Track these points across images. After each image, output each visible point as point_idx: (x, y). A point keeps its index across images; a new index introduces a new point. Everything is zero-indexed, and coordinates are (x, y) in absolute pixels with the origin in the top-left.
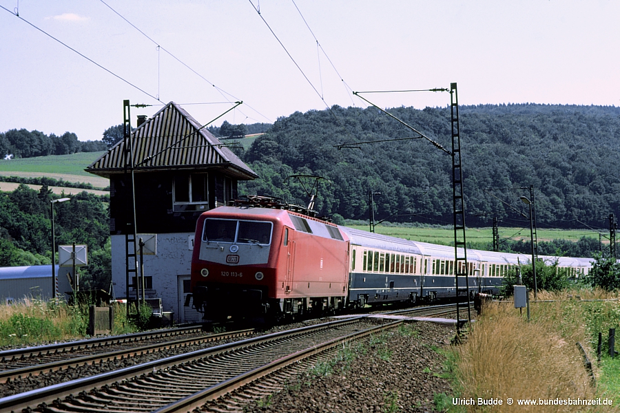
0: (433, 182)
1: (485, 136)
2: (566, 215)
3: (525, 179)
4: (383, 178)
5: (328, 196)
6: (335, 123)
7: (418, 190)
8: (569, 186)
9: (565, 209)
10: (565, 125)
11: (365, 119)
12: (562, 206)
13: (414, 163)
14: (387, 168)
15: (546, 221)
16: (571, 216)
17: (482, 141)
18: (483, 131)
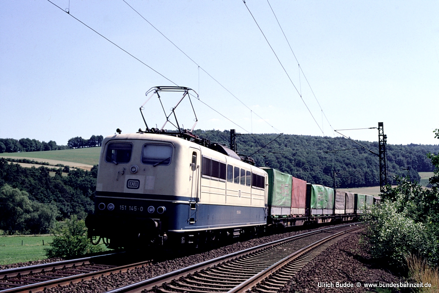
17: (251, 146)
18: (252, 142)
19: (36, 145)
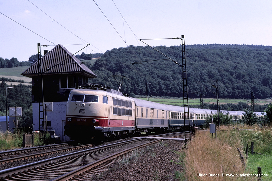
0: (174, 79)
1: (197, 58)
2: (232, 93)
3: (214, 77)
4: (152, 77)
5: (129, 85)
6: (131, 53)
7: (168, 82)
8: (234, 80)
9: (232, 90)
10: (232, 53)
11: (144, 51)
12: (230, 89)
13: (166, 70)
14: (154, 73)
15: (224, 95)
16: (235, 93)
17: (195, 61)
18: (196, 56)
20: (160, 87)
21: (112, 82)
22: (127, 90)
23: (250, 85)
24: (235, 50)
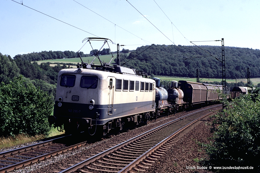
0: (180, 65)
1: (195, 53)
2: (217, 75)
3: (205, 65)
4: (166, 64)
5: (150, 68)
6: (153, 49)
7: (176, 67)
8: (218, 66)
9: (217, 73)
10: (217, 50)
11: (161, 48)
12: (216, 72)
13: (175, 60)
14: (167, 61)
15: (211, 76)
16: (218, 75)
17: (194, 54)
18: (194, 51)
19: (73, 54)
20: (171, 70)
21: (140, 66)
22: (149, 72)
23: (228, 70)
24: (219, 48)
